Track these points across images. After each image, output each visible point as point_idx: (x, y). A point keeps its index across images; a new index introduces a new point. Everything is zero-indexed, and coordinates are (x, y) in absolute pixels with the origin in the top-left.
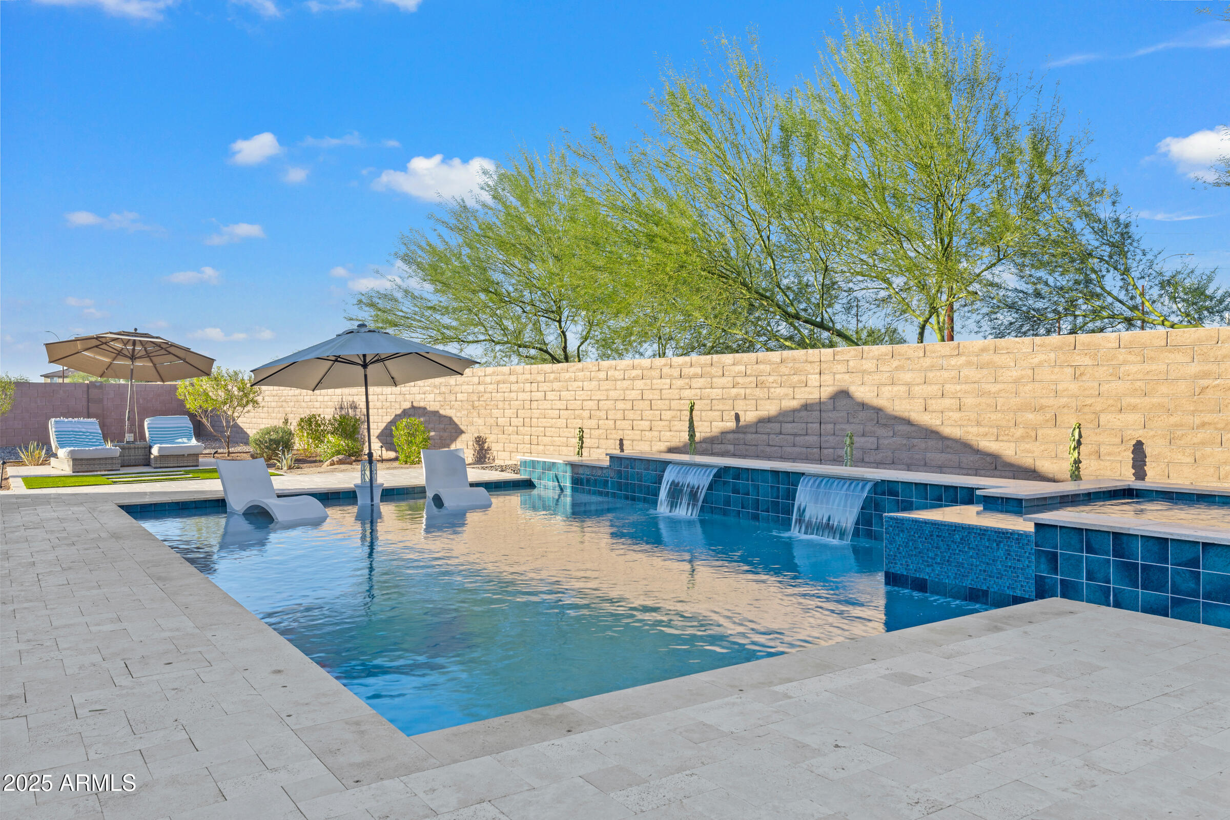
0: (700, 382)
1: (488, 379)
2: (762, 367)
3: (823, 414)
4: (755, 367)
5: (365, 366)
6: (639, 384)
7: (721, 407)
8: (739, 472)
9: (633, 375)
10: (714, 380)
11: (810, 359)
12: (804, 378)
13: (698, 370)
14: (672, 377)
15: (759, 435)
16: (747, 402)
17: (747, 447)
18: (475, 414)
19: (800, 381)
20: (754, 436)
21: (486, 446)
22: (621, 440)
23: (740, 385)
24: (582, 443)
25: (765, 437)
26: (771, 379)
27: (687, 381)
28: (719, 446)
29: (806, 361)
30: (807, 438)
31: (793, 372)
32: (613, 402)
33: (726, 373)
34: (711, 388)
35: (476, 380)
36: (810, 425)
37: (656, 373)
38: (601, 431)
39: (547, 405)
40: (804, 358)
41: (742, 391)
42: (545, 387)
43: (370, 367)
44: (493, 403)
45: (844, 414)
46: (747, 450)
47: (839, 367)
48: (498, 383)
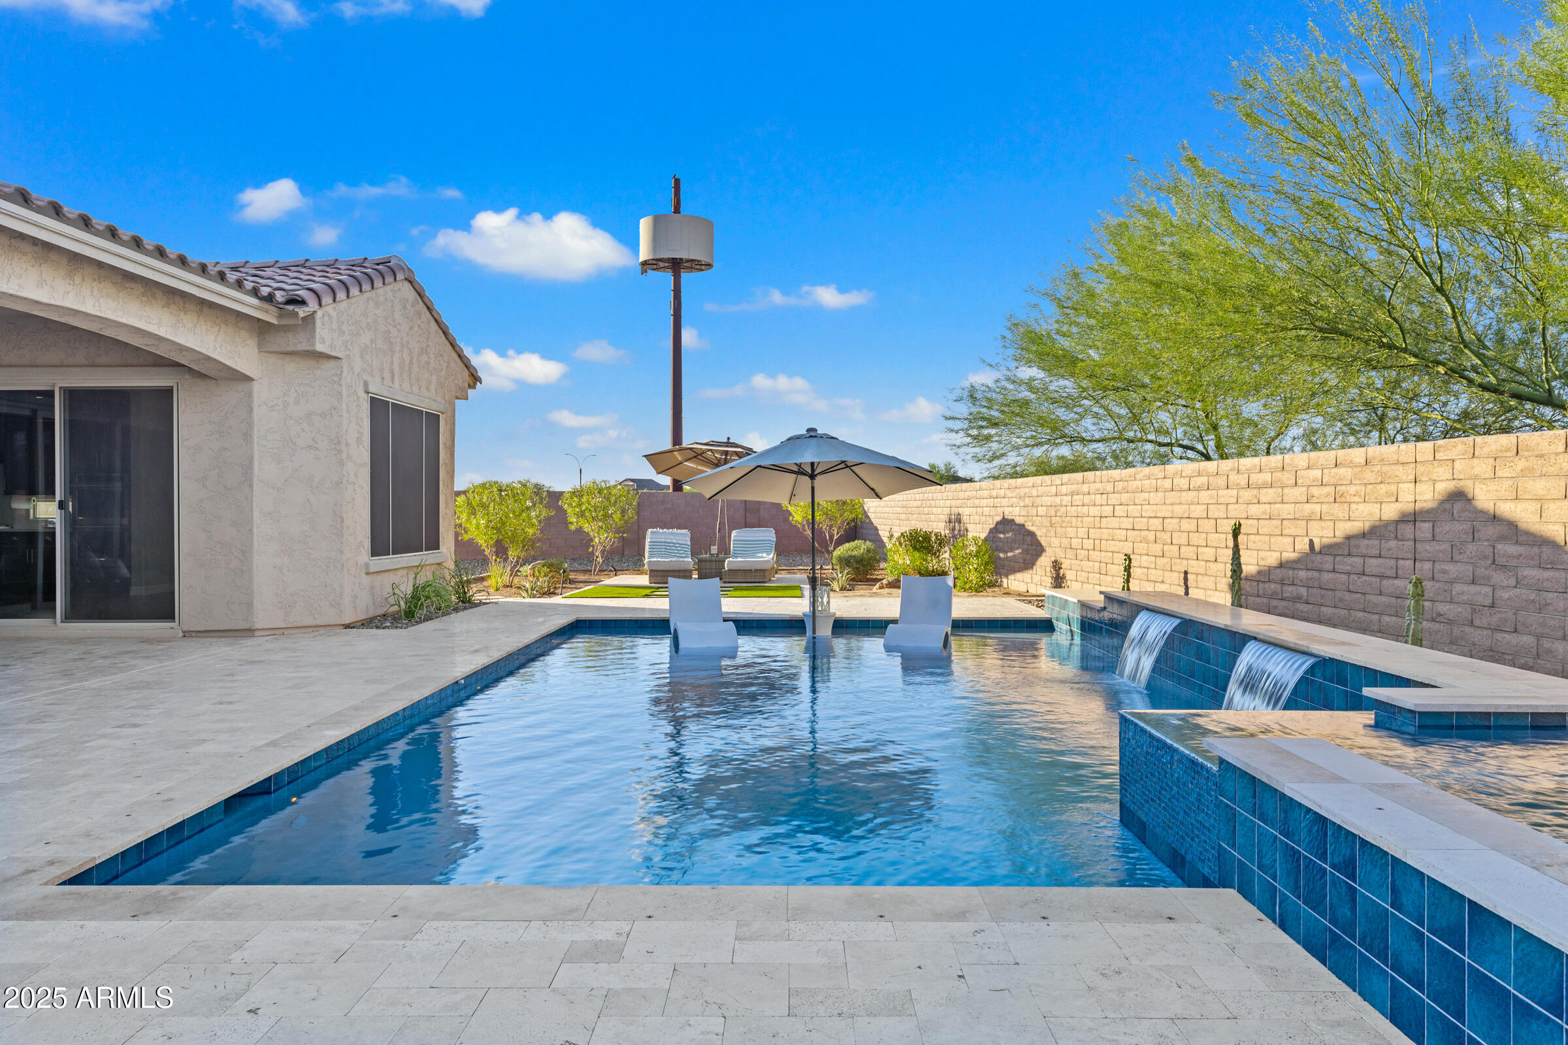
0: (1268, 495)
1: (1064, 489)
2: (1342, 471)
3: (1419, 546)
4: (1334, 471)
5: (812, 477)
6: (1205, 496)
7: (1293, 531)
9: (1198, 484)
10: (1286, 490)
11: (1403, 459)
12: (1393, 488)
13: (1266, 477)
14: (1239, 487)
15: (1338, 575)
16: (1323, 524)
17: (1323, 592)
18: (1053, 533)
19: (1389, 494)
20: (1331, 575)
21: (1062, 572)
22: (1186, 573)
23: (1315, 500)
24: (1129, 575)
25: (1345, 577)
26: (1352, 489)
27: (1255, 492)
28: (1291, 588)
29: (1398, 463)
30: (1396, 582)
31: (1379, 479)
32: (1178, 520)
33: (1299, 482)
34: (1282, 502)
35: (1053, 489)
36: (1401, 562)
37: (1221, 482)
38: (1166, 560)
39: (1114, 522)
40: (1395, 457)
41: (1317, 508)
42: (1114, 498)
44: (1068, 519)
45: (1446, 546)
46: (1322, 597)
47: (1441, 470)
48: (1072, 493)
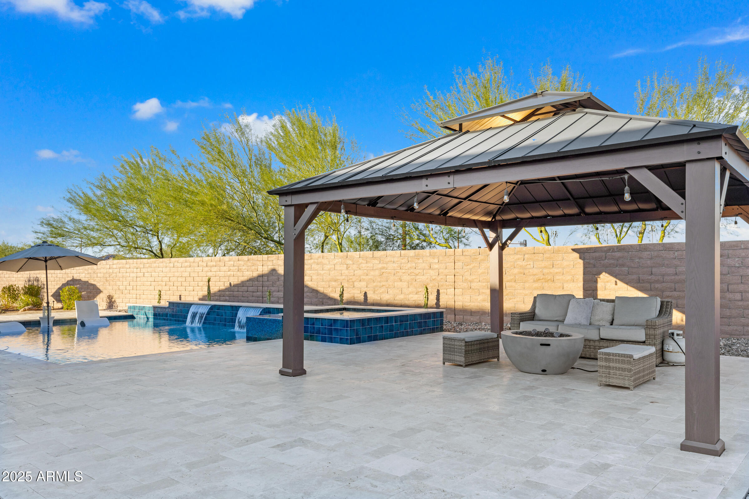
0: (214, 269)
1: (115, 266)
2: (240, 262)
3: (264, 283)
4: (238, 262)
5: (46, 261)
6: (189, 269)
7: (224, 280)
8: (219, 307)
9: (186, 265)
10: (221, 268)
11: (259, 259)
12: (256, 267)
13: (214, 263)
14: (203, 266)
15: (239, 292)
16: (234, 278)
17: (234, 298)
18: (107, 284)
19: (255, 269)
20: (237, 293)
21: (113, 300)
22: (180, 296)
23: (231, 270)
24: (160, 297)
25: (241, 293)
26: (244, 268)
27: (209, 268)
28: (223, 298)
29: (257, 260)
30: (258, 293)
31: (252, 265)
32: (176, 278)
33: (226, 265)
34: (220, 271)
35: (108, 266)
36: (259, 287)
37: (196, 265)
38: (171, 292)
39: (145, 279)
40: (257, 259)
41: (232, 273)
42: (143, 270)
43: (49, 262)
44: (117, 278)
45: (271, 283)
46: (234, 299)
47: (270, 263)
48: (120, 268)
